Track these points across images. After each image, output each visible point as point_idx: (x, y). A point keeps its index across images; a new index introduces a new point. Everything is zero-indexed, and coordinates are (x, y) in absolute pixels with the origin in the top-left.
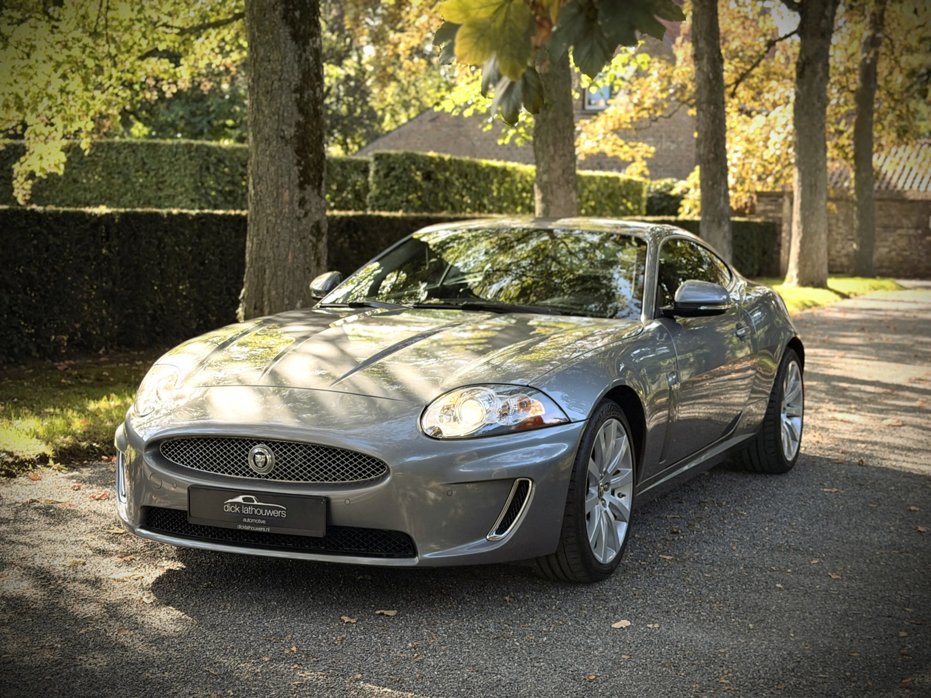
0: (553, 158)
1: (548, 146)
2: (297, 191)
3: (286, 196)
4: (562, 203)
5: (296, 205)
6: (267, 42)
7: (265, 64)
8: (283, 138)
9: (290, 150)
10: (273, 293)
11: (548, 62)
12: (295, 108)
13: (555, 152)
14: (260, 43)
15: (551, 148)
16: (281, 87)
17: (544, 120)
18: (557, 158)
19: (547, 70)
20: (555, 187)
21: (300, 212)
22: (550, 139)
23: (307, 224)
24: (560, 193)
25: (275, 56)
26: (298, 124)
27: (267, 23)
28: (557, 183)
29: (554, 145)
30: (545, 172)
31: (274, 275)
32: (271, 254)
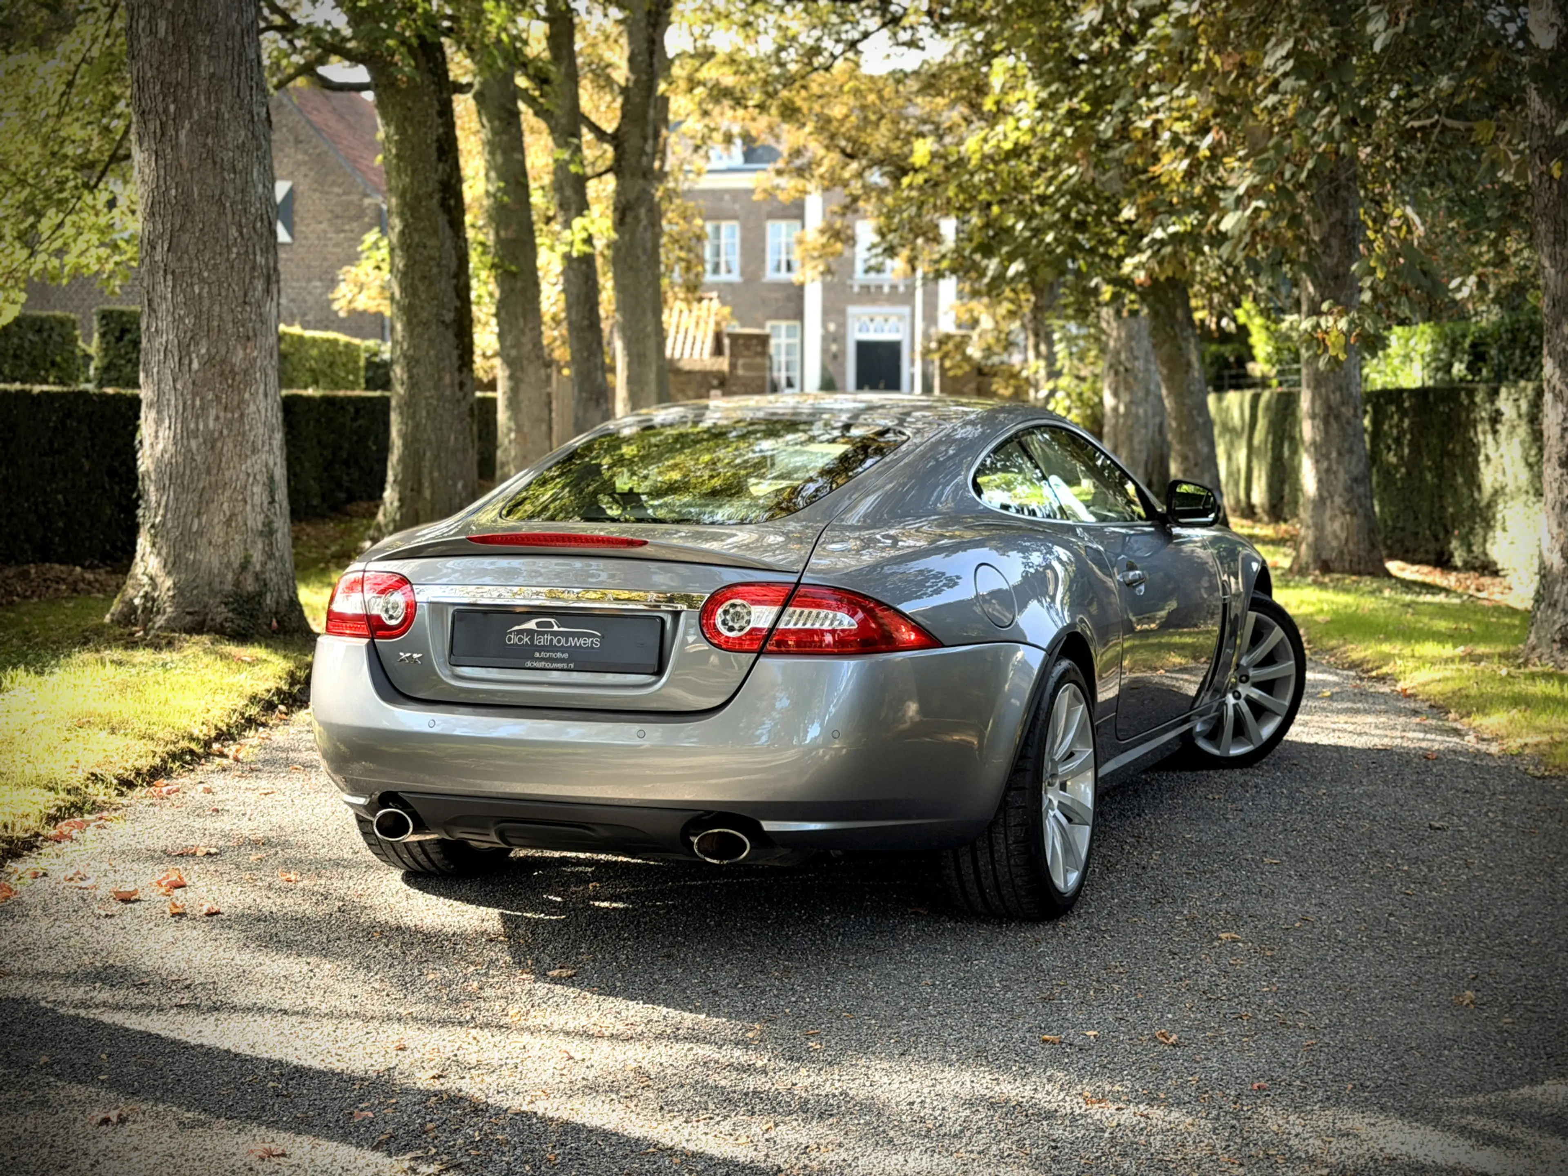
0: (522, 332)
1: (517, 319)
2: (456, 374)
3: (447, 379)
4: (533, 380)
5: (457, 388)
6: (423, 229)
7: (421, 250)
8: (443, 322)
9: (450, 335)
10: (436, 474)
11: (514, 227)
12: (454, 295)
13: (525, 324)
14: (416, 230)
15: (521, 321)
16: (440, 273)
17: (512, 290)
18: (527, 331)
19: (514, 235)
20: (525, 363)
21: (459, 394)
22: (519, 310)
23: (465, 407)
24: (531, 369)
25: (432, 242)
26: (456, 309)
27: (423, 210)
28: (528, 359)
29: (525, 317)
30: (513, 347)
31: (437, 457)
32: (433, 437)
